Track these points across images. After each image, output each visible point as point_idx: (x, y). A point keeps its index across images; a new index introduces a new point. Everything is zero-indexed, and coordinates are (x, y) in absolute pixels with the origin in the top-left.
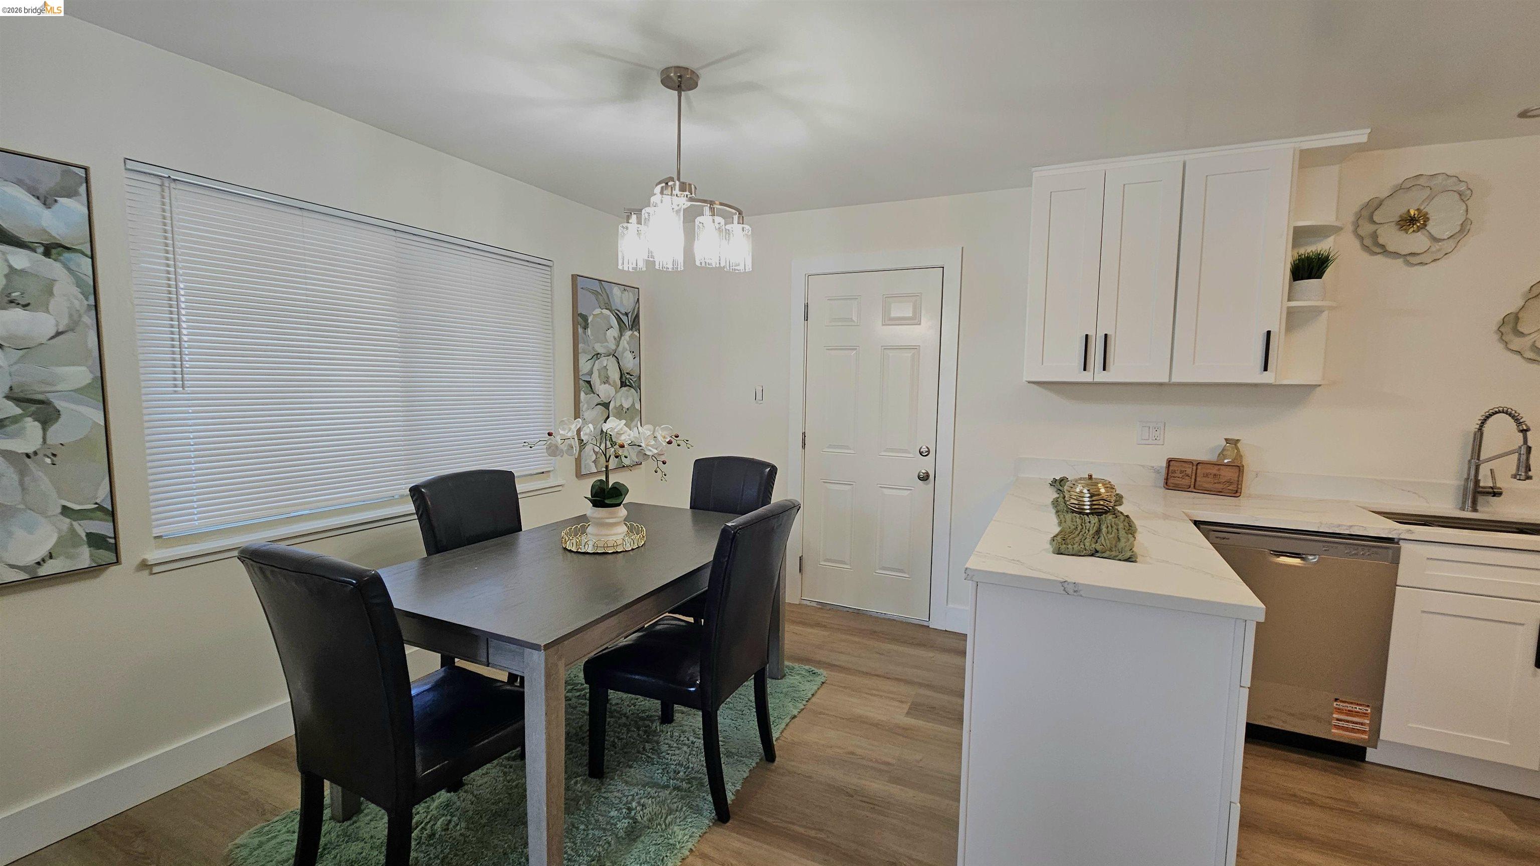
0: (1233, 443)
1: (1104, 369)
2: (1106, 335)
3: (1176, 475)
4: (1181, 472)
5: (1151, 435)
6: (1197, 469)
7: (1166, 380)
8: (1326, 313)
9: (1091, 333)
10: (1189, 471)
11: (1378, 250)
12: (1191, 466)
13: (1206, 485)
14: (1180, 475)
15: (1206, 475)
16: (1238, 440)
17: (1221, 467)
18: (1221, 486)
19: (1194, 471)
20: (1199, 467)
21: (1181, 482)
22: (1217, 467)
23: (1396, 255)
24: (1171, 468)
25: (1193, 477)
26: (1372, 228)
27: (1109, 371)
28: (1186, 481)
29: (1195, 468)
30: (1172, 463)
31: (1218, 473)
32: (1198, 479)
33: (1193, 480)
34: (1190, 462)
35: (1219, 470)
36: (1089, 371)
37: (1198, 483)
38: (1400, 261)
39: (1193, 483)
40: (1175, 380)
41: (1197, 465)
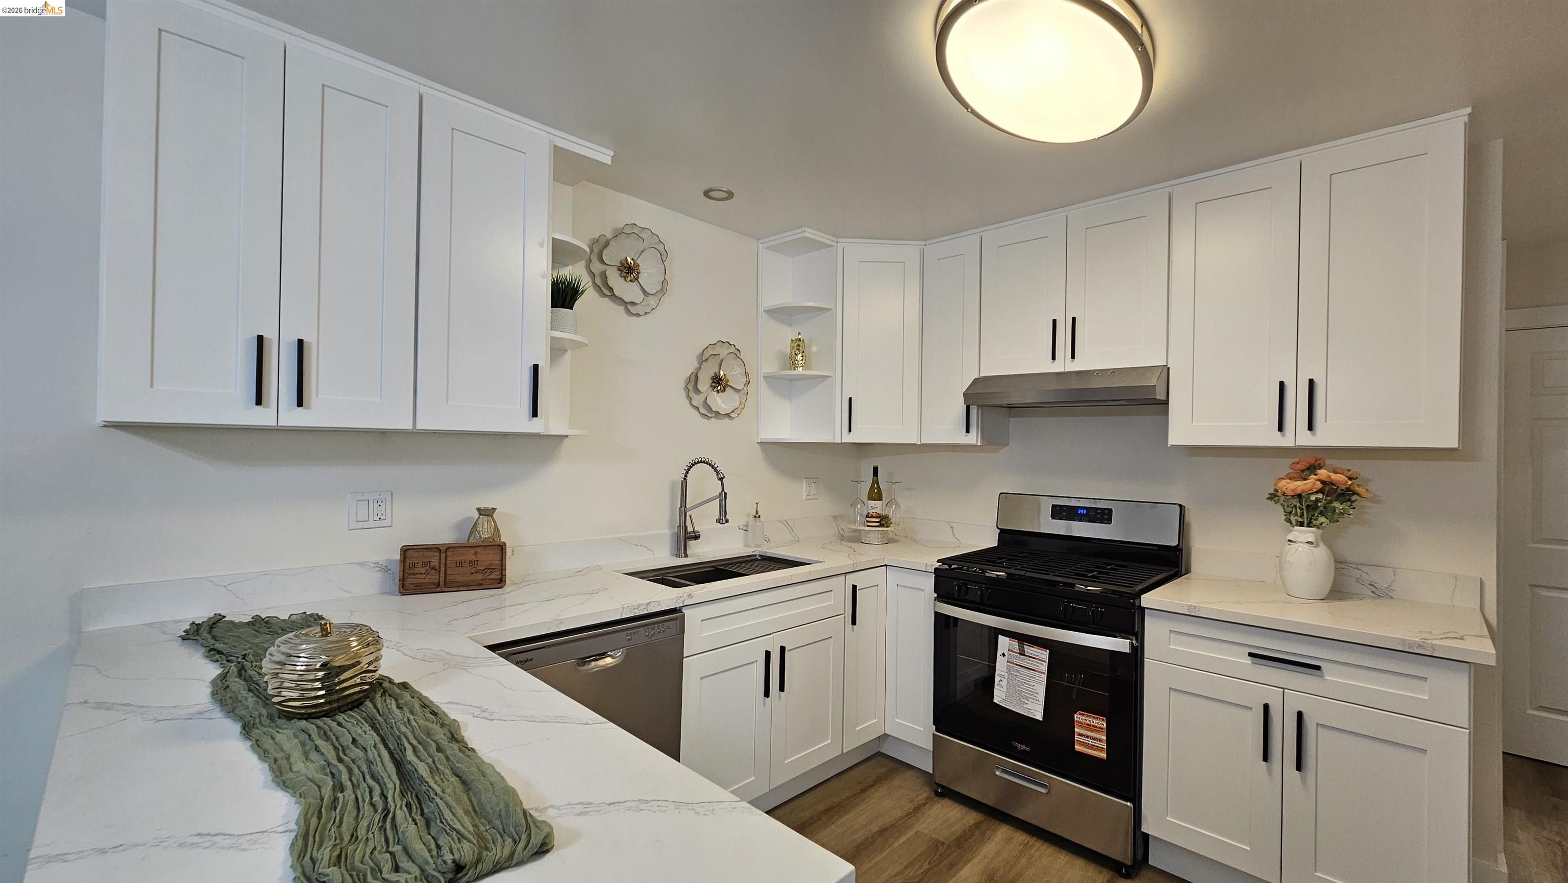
0: (487, 513)
1: (300, 403)
2: (300, 342)
3: (416, 571)
4: (424, 564)
5: (371, 512)
6: (446, 557)
7: (409, 426)
8: (569, 352)
9: (270, 335)
10: (435, 562)
11: (608, 293)
12: (437, 554)
13: (460, 578)
14: (423, 570)
15: (460, 564)
16: (494, 509)
17: (479, 550)
18: (479, 577)
19: (443, 561)
20: (449, 553)
21: (425, 581)
22: (472, 551)
23: (619, 301)
24: (408, 561)
25: (443, 569)
26: (604, 267)
27: (309, 408)
28: (433, 577)
29: (443, 555)
30: (410, 553)
31: (474, 558)
32: (449, 572)
33: (442, 575)
34: (436, 548)
35: (476, 553)
36: (267, 407)
37: (449, 577)
38: (622, 308)
39: (442, 579)
40: (421, 426)
41: (446, 552)
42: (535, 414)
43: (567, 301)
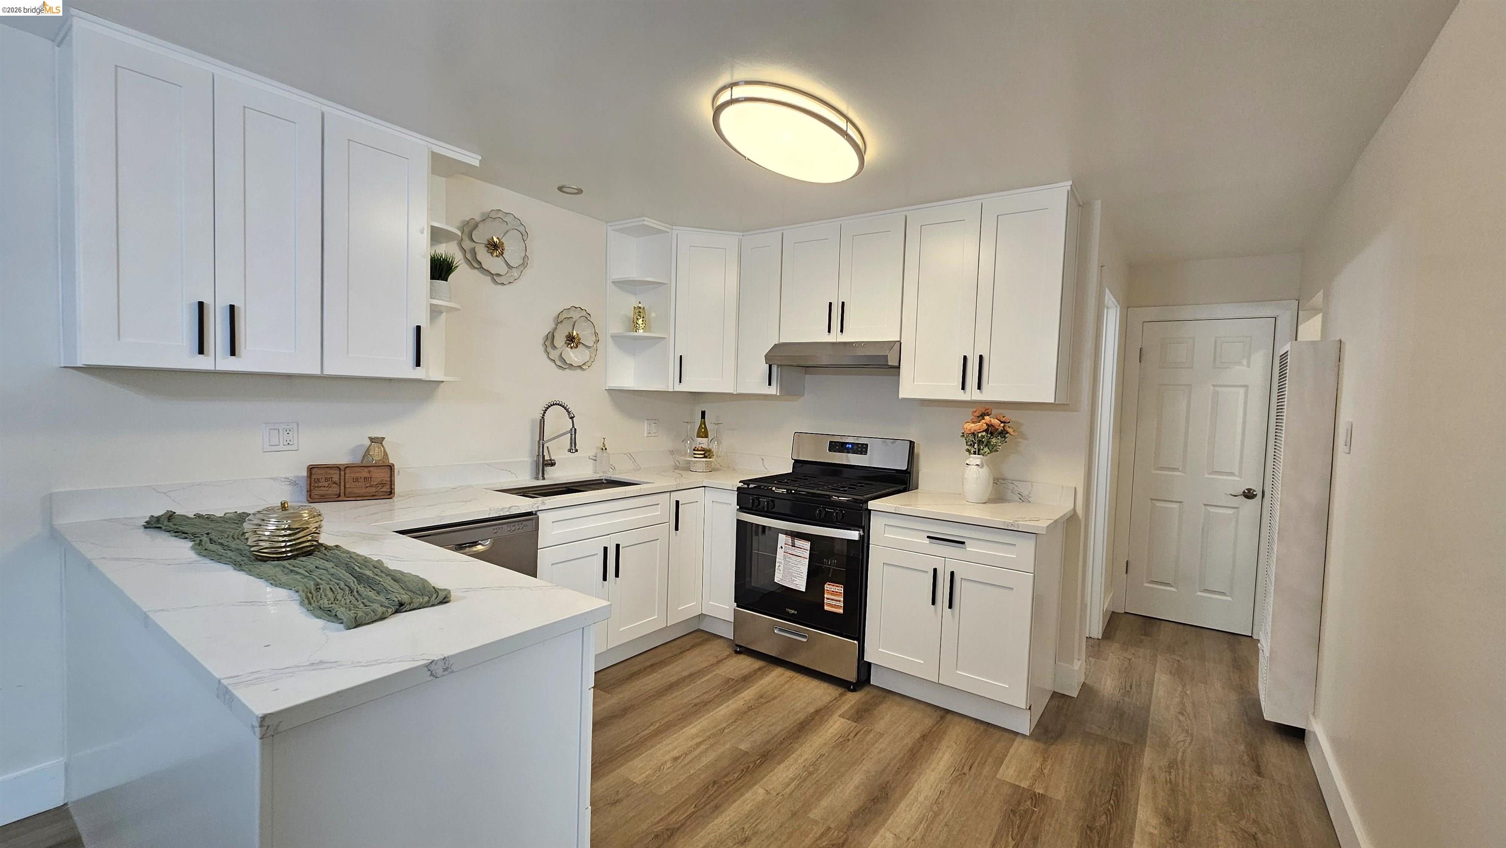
0: (377, 441)
1: (233, 353)
2: (232, 308)
3: (320, 484)
4: (327, 480)
5: (281, 440)
6: (345, 474)
7: (318, 372)
8: (444, 314)
9: (208, 301)
10: (336, 478)
11: (476, 265)
12: (337, 472)
13: (356, 491)
14: (326, 484)
15: (356, 480)
16: (383, 438)
17: (372, 469)
18: (374, 490)
19: (342, 478)
20: (347, 471)
21: (328, 492)
22: (366, 470)
23: (488, 272)
24: (313, 477)
25: (342, 483)
26: (473, 245)
27: (240, 357)
28: (335, 490)
29: (342, 473)
30: (314, 471)
31: (367, 475)
32: (347, 486)
33: (342, 488)
34: (337, 467)
35: (369, 472)
36: (208, 355)
37: (348, 490)
38: (489, 278)
39: (342, 491)
40: (327, 372)
41: (345, 470)
42: (418, 364)
43: (444, 274)
